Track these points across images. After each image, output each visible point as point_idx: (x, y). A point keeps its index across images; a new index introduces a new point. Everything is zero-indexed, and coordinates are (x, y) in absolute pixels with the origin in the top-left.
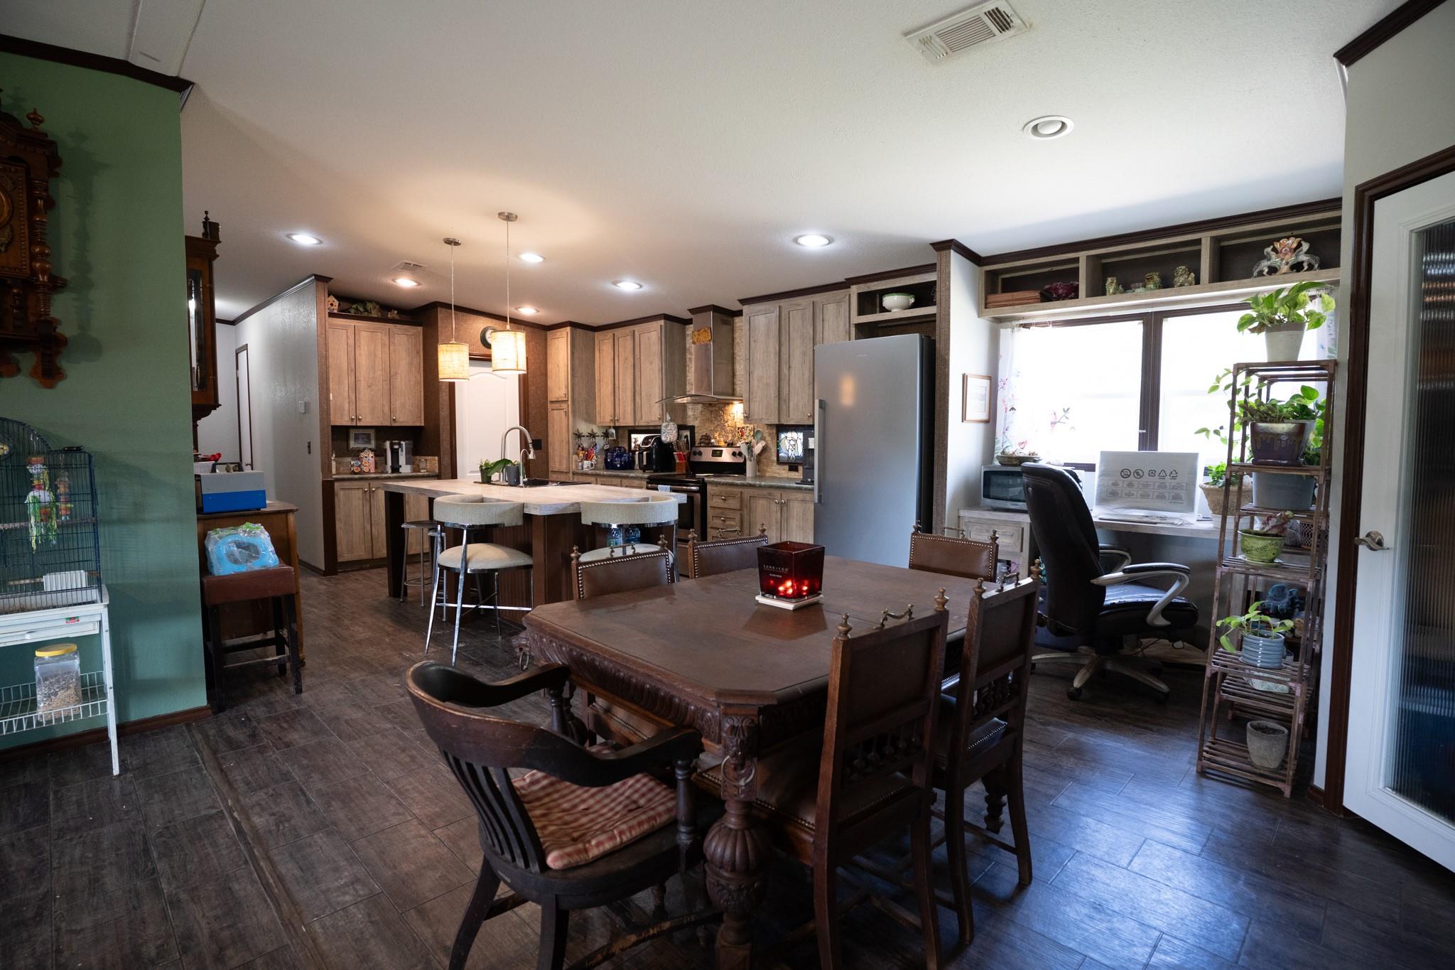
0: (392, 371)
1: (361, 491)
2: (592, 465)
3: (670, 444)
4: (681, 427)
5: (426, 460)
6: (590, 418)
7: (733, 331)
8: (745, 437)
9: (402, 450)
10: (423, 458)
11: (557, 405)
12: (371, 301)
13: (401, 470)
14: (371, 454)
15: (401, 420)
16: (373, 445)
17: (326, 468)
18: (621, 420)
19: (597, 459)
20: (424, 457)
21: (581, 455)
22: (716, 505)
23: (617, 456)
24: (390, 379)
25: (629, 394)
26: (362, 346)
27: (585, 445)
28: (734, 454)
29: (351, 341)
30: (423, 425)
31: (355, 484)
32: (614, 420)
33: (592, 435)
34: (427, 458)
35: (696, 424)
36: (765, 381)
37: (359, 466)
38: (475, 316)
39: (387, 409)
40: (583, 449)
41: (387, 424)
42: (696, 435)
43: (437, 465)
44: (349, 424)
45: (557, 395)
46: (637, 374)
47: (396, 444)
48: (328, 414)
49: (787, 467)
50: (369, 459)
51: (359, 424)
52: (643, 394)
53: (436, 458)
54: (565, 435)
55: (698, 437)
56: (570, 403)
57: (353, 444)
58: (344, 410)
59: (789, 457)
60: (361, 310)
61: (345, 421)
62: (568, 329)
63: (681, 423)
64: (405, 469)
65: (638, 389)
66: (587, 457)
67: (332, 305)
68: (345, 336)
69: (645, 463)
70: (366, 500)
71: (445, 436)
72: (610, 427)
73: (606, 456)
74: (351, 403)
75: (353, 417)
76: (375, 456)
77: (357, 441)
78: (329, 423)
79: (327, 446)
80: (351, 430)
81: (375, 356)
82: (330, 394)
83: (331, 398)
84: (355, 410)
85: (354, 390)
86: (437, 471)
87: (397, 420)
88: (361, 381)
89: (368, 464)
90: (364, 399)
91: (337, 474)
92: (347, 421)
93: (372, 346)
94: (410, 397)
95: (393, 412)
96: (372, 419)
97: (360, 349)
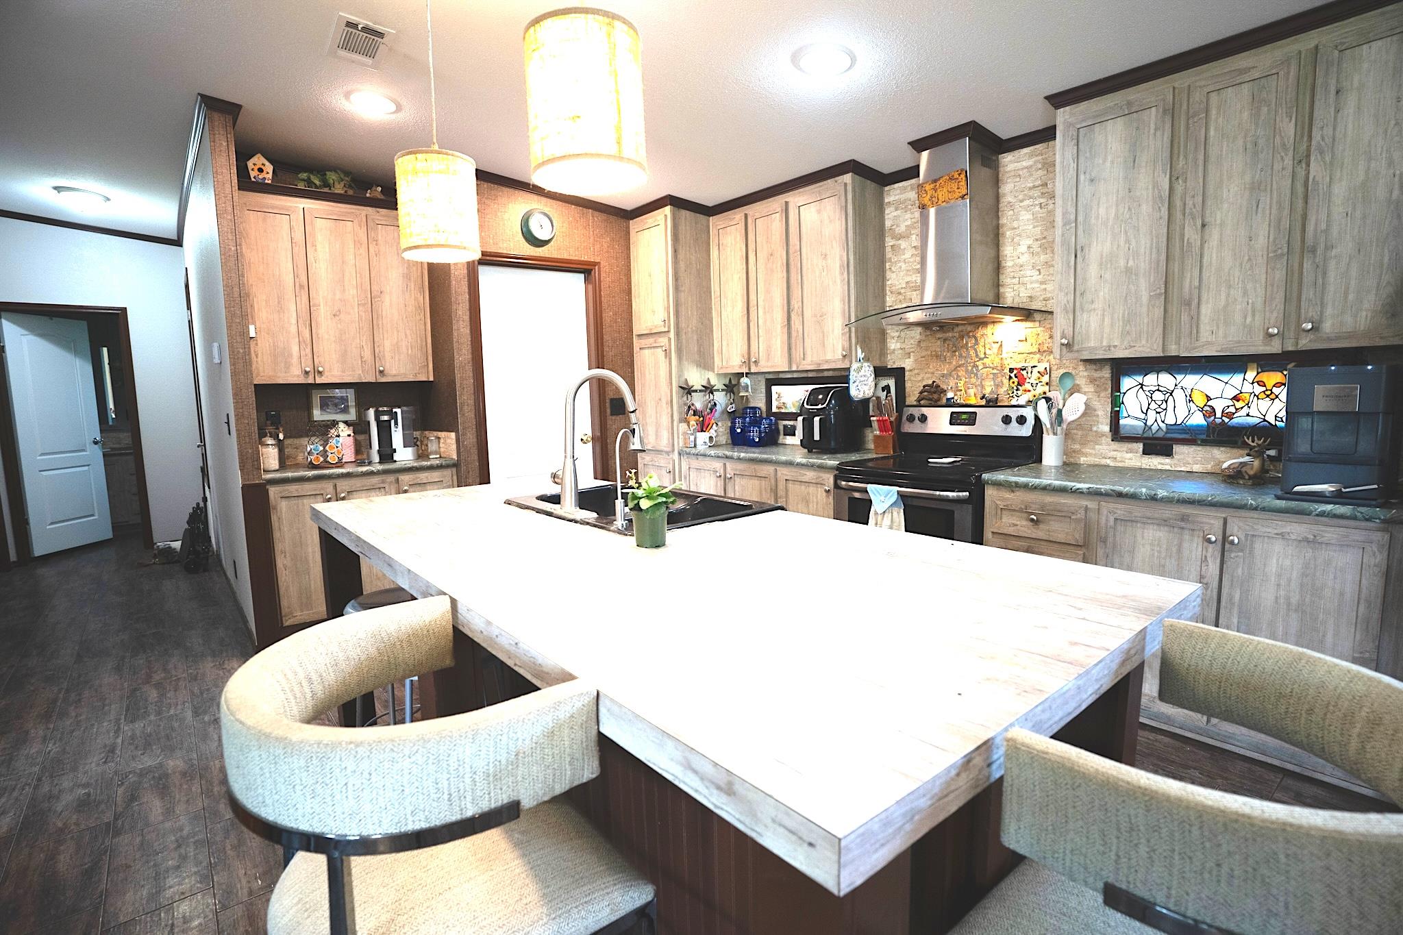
0: (374, 287)
1: (319, 500)
2: (711, 438)
3: (865, 402)
4: (880, 372)
5: (437, 439)
6: (705, 362)
7: (996, 182)
8: (1028, 386)
9: (396, 423)
10: (432, 435)
11: (650, 341)
12: (334, 169)
13: (396, 457)
14: (347, 431)
15: (394, 372)
16: (349, 416)
17: (250, 461)
18: (762, 362)
19: (719, 430)
20: (435, 433)
21: (692, 423)
22: (1011, 531)
23: (751, 424)
24: (372, 302)
25: (779, 316)
26: (319, 247)
27: (698, 406)
28: (1007, 420)
29: (299, 235)
30: (431, 379)
31: (309, 488)
32: (748, 362)
33: (709, 389)
34: (438, 434)
35: (907, 364)
36: (1122, 263)
37: (322, 454)
38: (511, 191)
39: (367, 354)
40: (695, 413)
41: (370, 378)
42: (908, 385)
43: (454, 446)
44: (302, 380)
45: (649, 324)
46: (795, 277)
47: (384, 413)
48: (248, 363)
49: (1140, 446)
50: (343, 439)
51: (319, 381)
52: (808, 313)
53: (453, 435)
54: (664, 389)
55: (913, 390)
56: (672, 335)
57: (317, 415)
58: (290, 355)
59: (1147, 428)
60: (317, 183)
61: (294, 376)
62: (667, 210)
63: (878, 364)
64: (404, 455)
65: (796, 304)
66: (703, 427)
67: (261, 170)
68: (286, 226)
69: (817, 437)
71: (465, 397)
72: (741, 375)
73: (733, 423)
74: (302, 344)
75: (308, 369)
76: (352, 434)
77: (325, 410)
78: (252, 380)
79: (247, 421)
80: (313, 391)
81: (343, 262)
82: (250, 326)
83: (252, 334)
84: (310, 356)
85: (308, 322)
86: (455, 457)
87: (385, 372)
88: (319, 306)
89: (336, 449)
90: (326, 337)
91: (277, 470)
92: (298, 376)
93: (337, 246)
94: (408, 332)
95: (380, 359)
96: (343, 371)
97: (316, 250)
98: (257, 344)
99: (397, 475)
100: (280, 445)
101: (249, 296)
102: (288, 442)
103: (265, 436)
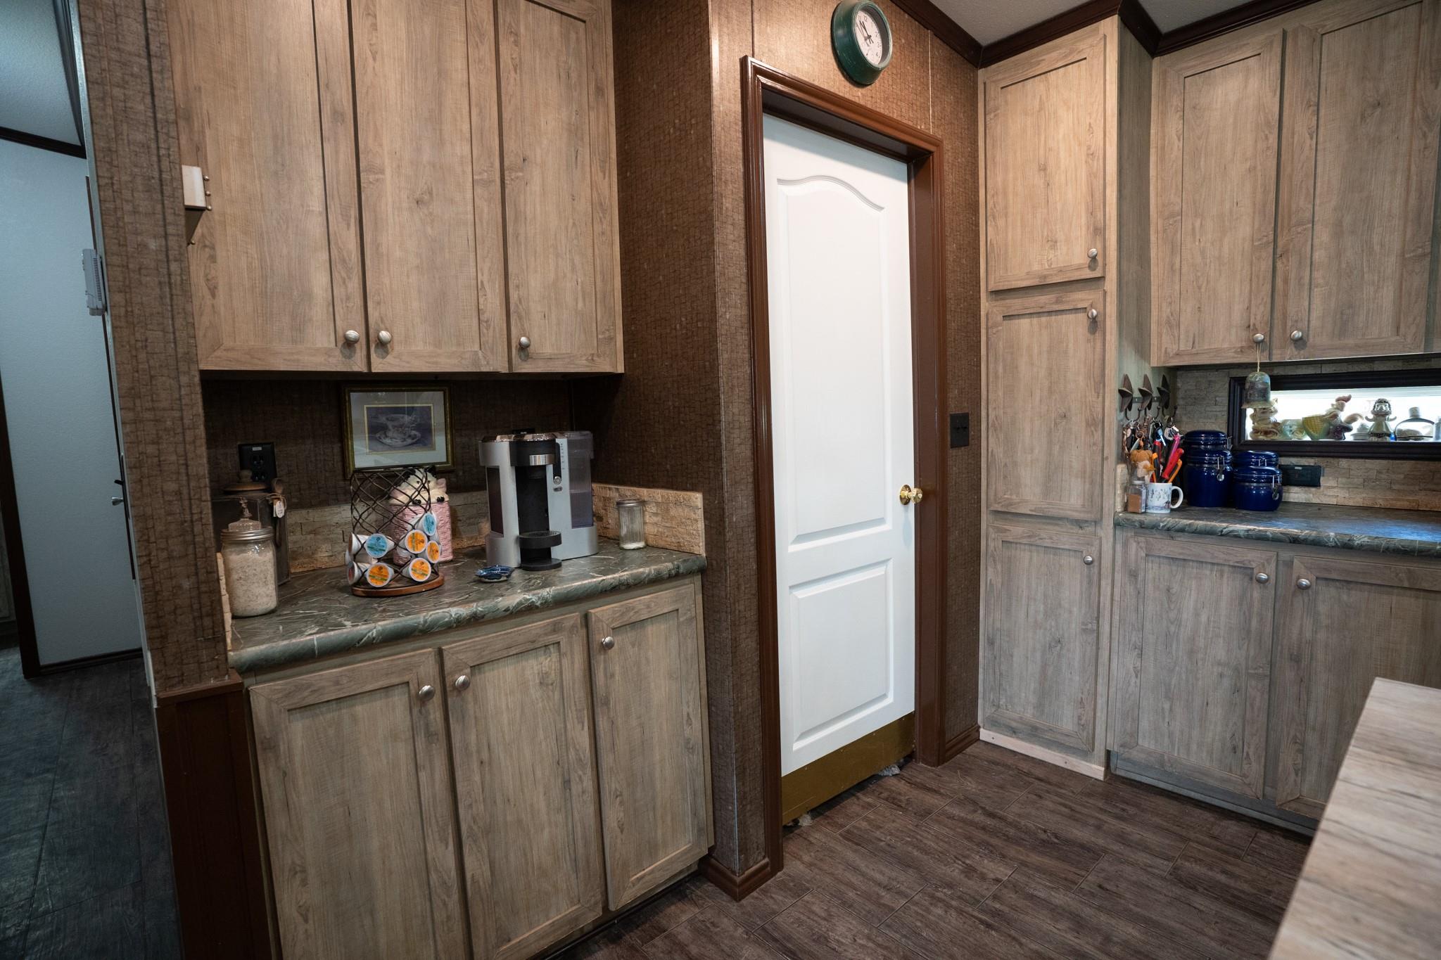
0: (510, 145)
1: (399, 700)
5: (642, 503)
6: (1143, 343)
9: (557, 472)
10: (630, 498)
11: (1040, 299)
14: (437, 490)
15: (548, 350)
16: (438, 452)
21: (1145, 463)
24: (504, 179)
30: (621, 368)
31: (369, 668)
34: (644, 492)
37: (390, 559)
39: (491, 304)
41: (496, 363)
43: (701, 527)
44: (334, 363)
45: (1038, 267)
47: (536, 447)
50: (427, 514)
51: (381, 365)
53: (697, 498)
57: (364, 456)
58: (307, 295)
61: (316, 350)
70: (430, 735)
71: (733, 411)
74: (338, 267)
75: (352, 334)
76: (447, 499)
77: (379, 440)
78: (191, 359)
79: (171, 486)
80: (354, 396)
81: (439, 73)
82: (186, 170)
83: (194, 194)
84: (358, 301)
85: (354, 212)
86: (701, 550)
87: (531, 349)
88: (382, 172)
89: (427, 544)
90: (398, 253)
91: (271, 612)
92: (328, 353)
93: (427, 30)
94: (577, 259)
95: (520, 318)
96: (438, 343)
97: (374, 27)
98: (213, 259)
99: (584, 607)
100: (278, 537)
101: (188, 119)
102: (297, 517)
103: (238, 515)
